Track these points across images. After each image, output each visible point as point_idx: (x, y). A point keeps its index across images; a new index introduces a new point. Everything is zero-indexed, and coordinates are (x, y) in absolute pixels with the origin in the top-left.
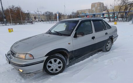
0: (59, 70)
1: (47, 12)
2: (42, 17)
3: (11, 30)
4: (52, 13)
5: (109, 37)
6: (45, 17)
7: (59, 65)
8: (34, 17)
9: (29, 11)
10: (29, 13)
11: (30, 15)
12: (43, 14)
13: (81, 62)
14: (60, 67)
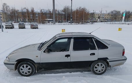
0: (28, 74)
1: (114, 11)
2: (107, 16)
3: (64, 30)
4: (120, 12)
5: (98, 58)
6: (110, 16)
7: (29, 71)
8: (98, 16)
9: (94, 11)
10: (94, 13)
11: (94, 15)
12: (109, 14)
13: (53, 75)
14: (29, 72)
